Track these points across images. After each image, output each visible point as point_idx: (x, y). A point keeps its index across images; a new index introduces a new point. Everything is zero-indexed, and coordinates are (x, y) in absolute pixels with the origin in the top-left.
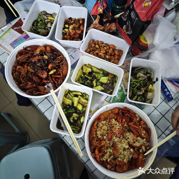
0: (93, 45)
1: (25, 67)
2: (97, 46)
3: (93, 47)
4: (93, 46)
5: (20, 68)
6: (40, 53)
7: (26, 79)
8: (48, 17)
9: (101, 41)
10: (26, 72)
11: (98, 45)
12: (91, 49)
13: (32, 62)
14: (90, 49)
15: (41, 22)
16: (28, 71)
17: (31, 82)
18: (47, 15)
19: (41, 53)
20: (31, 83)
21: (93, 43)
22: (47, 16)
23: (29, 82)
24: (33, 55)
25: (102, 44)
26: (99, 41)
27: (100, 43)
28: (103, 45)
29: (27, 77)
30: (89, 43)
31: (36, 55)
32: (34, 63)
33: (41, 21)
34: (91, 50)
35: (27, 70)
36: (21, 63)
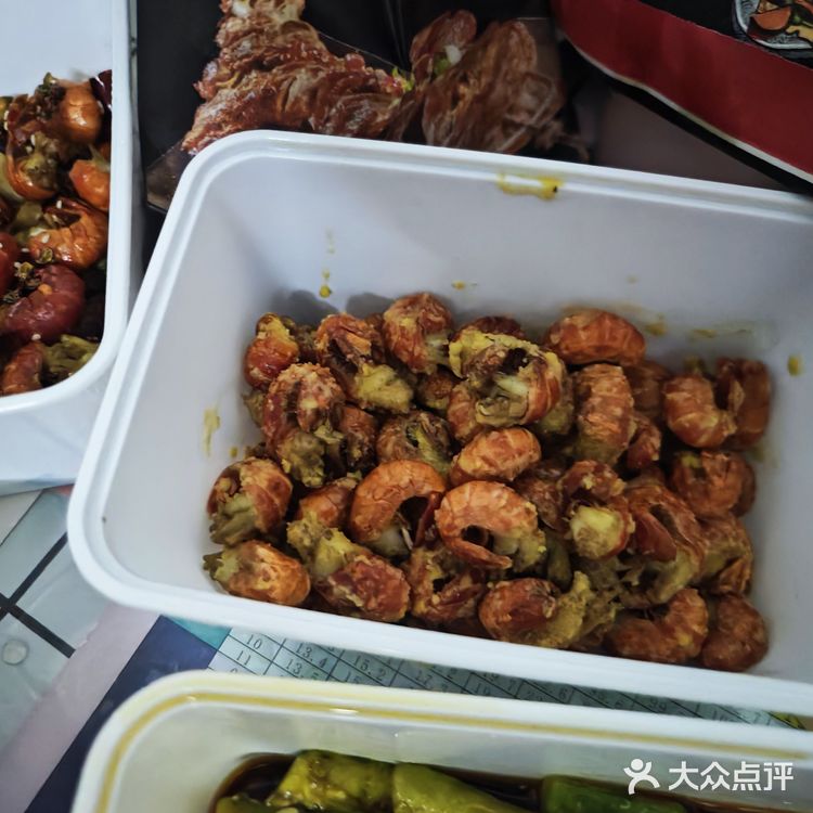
0: (315, 387)
2: (377, 385)
3: (318, 413)
4: (308, 405)
9: (413, 301)
11: (383, 374)
12: (296, 448)
14: (277, 462)
21: (306, 356)
25: (436, 342)
26: (386, 304)
27: (407, 323)
28: (455, 347)
30: (246, 371)
34: (294, 476)
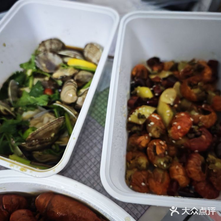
8: (66, 60)
15: (36, 80)
18: (63, 53)
22: (62, 56)
33: (35, 75)
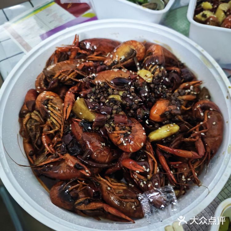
1: (66, 99)
5: (48, 100)
6: (125, 60)
7: (60, 140)
10: (68, 115)
13: (93, 85)
16: (74, 115)
17: (76, 157)
19: (129, 61)
20: (76, 161)
23: (68, 156)
24: (101, 65)
29: (67, 133)
31: (114, 64)
32: (102, 88)
35: (72, 111)
36: (56, 84)
